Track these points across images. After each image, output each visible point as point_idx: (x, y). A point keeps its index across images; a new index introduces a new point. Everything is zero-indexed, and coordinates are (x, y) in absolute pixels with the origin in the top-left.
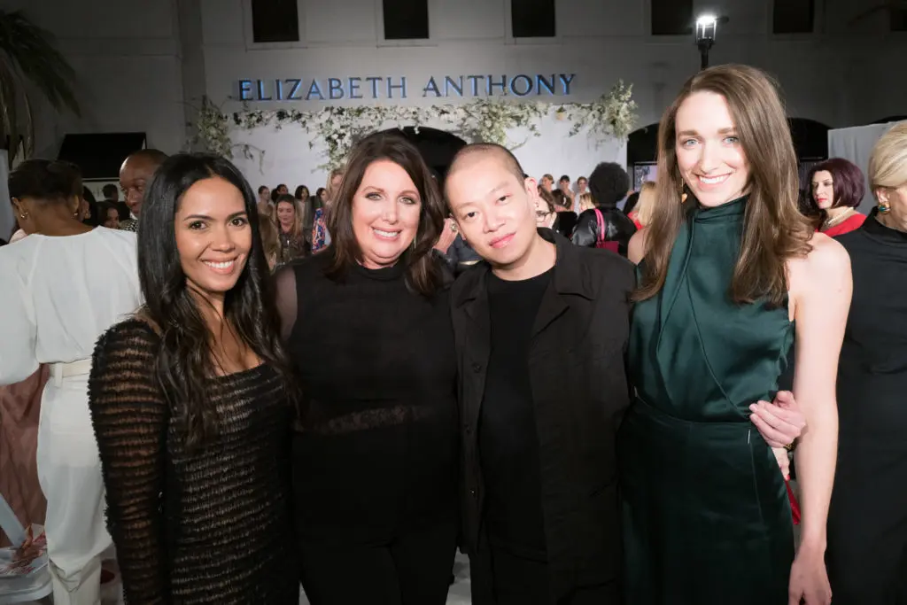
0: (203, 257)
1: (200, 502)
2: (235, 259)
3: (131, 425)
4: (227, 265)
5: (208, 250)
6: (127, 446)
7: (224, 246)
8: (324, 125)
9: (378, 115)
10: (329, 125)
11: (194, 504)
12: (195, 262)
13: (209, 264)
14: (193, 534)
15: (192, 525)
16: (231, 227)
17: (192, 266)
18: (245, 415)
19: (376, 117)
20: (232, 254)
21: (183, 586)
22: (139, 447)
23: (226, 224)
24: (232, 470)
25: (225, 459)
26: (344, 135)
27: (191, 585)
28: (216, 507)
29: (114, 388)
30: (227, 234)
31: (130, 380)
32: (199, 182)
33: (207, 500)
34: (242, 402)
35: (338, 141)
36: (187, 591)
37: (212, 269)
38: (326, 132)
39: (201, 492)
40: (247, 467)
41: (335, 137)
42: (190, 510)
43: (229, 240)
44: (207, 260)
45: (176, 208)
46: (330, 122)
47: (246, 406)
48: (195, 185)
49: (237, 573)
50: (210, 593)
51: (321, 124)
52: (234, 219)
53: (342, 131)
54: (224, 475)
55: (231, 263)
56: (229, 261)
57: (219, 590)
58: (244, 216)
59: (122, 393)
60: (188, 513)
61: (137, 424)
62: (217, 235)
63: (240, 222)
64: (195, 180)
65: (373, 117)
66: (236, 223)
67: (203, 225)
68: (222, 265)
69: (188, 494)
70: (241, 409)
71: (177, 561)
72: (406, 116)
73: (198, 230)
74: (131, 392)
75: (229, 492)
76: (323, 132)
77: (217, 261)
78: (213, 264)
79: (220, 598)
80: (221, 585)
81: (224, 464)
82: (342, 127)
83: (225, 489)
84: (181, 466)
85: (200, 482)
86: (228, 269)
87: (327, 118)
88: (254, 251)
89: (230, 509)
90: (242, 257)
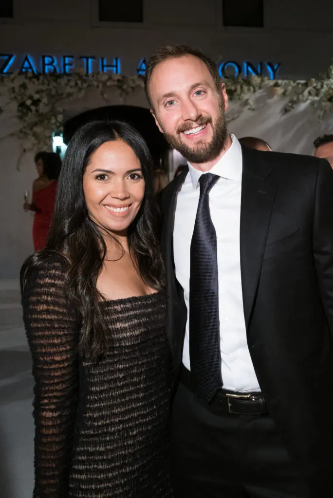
0: (105, 202)
1: (101, 400)
2: (130, 205)
3: (48, 337)
4: (122, 210)
5: (108, 196)
6: (45, 353)
7: (120, 195)
8: (17, 90)
9: (79, 82)
10: (22, 90)
11: (95, 401)
12: (98, 206)
13: (109, 208)
14: (92, 427)
15: (93, 419)
16: (129, 180)
17: (96, 209)
18: (137, 332)
19: (76, 84)
20: (127, 202)
21: (81, 472)
22: (54, 354)
23: (124, 177)
24: (126, 376)
25: (121, 366)
26: (39, 101)
27: (87, 471)
28: (111, 407)
29: (36, 307)
30: (124, 185)
31: (47, 303)
32: (106, 143)
33: (105, 399)
34: (136, 321)
35: (33, 108)
36: (84, 477)
37: (111, 213)
38: (19, 98)
39: (101, 392)
40: (138, 375)
41: (29, 102)
42: (92, 406)
43: (125, 190)
44: (108, 205)
45: (86, 163)
46: (24, 86)
47: (139, 325)
48: (103, 146)
49: (124, 465)
50: (100, 481)
51: (13, 89)
52: (132, 174)
53: (36, 97)
54: (120, 380)
55: (126, 209)
56: (124, 207)
57: (108, 480)
58: (139, 173)
59: (41, 312)
60: (90, 409)
61: (53, 337)
62: (115, 185)
63: (136, 177)
64: (103, 142)
65: (72, 83)
66: (133, 177)
67: (106, 178)
68: (118, 210)
69: (92, 393)
70: (133, 327)
71: (78, 449)
72: (109, 84)
73: (102, 181)
74: (48, 312)
75: (123, 395)
76: (15, 98)
77: (115, 206)
78: (111, 209)
79: (108, 487)
80: (110, 475)
81: (120, 370)
82: (37, 92)
83: (120, 392)
84: (89, 368)
85: (102, 383)
86: (123, 213)
87: (21, 83)
88: (147, 201)
89: (123, 409)
90: (136, 206)
